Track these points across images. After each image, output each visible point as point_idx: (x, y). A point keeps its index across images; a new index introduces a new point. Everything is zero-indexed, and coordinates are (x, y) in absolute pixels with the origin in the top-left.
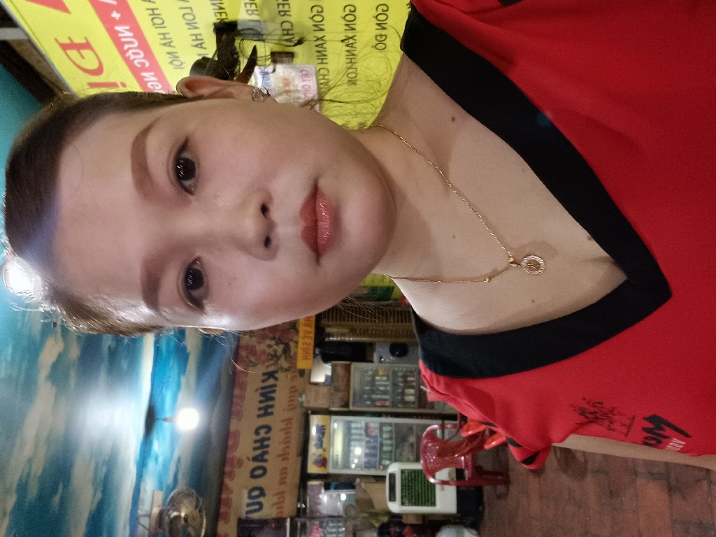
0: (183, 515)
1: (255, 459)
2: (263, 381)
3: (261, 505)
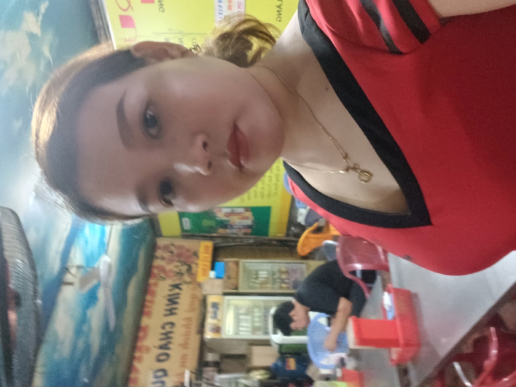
1: (161, 347)
2: (170, 290)
3: (163, 383)
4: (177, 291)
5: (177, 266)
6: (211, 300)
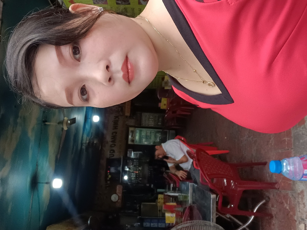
0: (95, 142)
1: (112, 142)
2: (114, 119)
3: (114, 155)
4: (117, 119)
6: (131, 129)
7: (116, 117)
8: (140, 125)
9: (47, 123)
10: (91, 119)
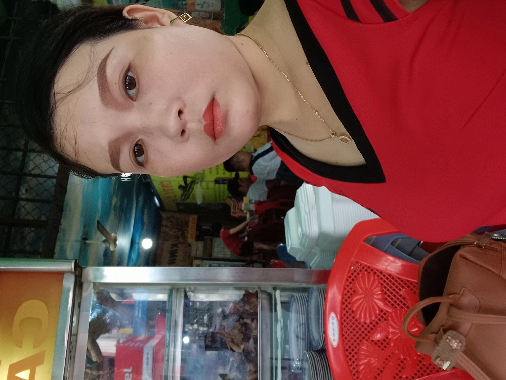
2: (171, 248)
4: (175, 248)
5: (175, 232)
6: (196, 262)
7: (175, 245)
8: (211, 255)
9: (88, 242)
10: (139, 244)
